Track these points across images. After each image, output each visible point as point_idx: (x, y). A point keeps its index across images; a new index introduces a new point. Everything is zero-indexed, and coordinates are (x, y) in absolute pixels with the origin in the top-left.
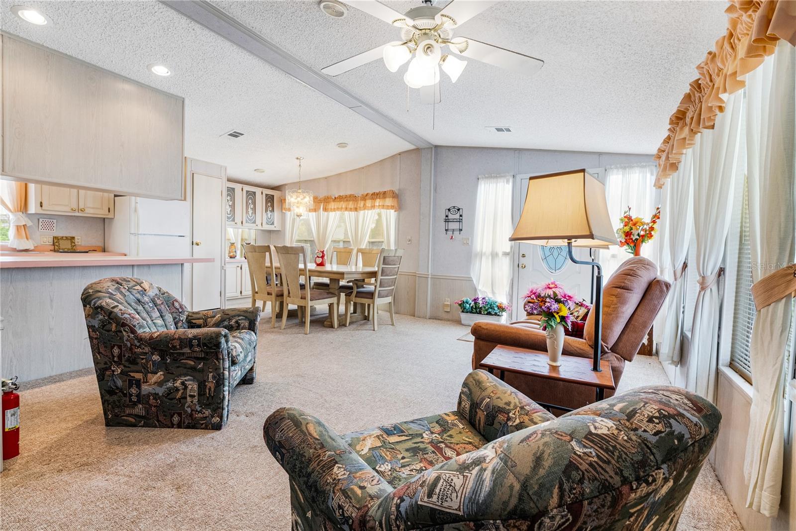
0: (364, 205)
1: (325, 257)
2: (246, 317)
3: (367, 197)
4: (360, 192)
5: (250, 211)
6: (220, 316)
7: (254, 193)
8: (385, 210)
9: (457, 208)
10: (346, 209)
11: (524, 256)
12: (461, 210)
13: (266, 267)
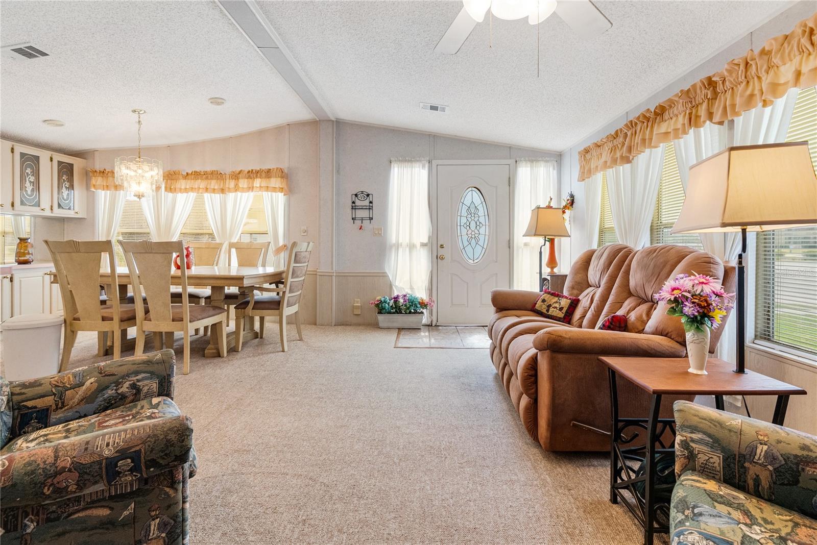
0: (236, 185)
1: (191, 257)
2: (152, 373)
3: (240, 175)
4: (228, 168)
5: (29, 188)
6: (95, 382)
7: (37, 158)
8: (269, 193)
9: (366, 194)
10: (207, 190)
11: (442, 246)
12: (370, 196)
13: (101, 276)
